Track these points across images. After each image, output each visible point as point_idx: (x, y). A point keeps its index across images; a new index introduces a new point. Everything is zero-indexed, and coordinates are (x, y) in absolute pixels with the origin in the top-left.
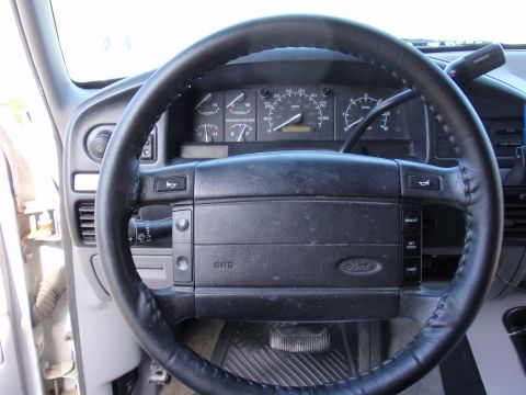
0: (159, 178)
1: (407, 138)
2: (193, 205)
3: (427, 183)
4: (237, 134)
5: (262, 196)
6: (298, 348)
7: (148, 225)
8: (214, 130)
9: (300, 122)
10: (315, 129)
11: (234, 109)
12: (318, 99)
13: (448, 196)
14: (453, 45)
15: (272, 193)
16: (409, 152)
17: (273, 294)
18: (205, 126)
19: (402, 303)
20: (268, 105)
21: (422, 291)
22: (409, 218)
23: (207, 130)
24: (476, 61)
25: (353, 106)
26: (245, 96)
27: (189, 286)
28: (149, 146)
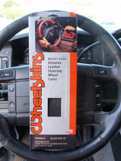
0: (2, 72)
3: (103, 72)
7: (2, 91)
18: (27, 59)
19: (95, 117)
21: (103, 113)
22: (97, 85)
24: (119, 32)
25: (78, 51)
27: (14, 113)
28: (6, 64)
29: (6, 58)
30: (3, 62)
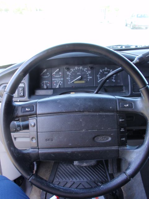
0: (23, 107)
1: (122, 84)
2: (37, 117)
3: (128, 105)
4: (57, 85)
5: (63, 113)
6: (85, 164)
7: (21, 123)
8: (48, 83)
9: (81, 79)
10: (87, 82)
11: (55, 75)
12: (87, 70)
13: (136, 110)
14: (141, 47)
15: (67, 111)
16: (123, 90)
17: (69, 150)
18: (45, 82)
19: (120, 152)
20: (68, 73)
21: (128, 147)
22: (121, 119)
23: (45, 83)
25: (101, 73)
26: (59, 70)
27: (37, 148)
28: (22, 91)
29: (22, 84)
30: (20, 88)
